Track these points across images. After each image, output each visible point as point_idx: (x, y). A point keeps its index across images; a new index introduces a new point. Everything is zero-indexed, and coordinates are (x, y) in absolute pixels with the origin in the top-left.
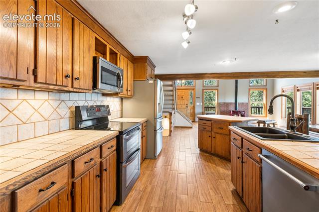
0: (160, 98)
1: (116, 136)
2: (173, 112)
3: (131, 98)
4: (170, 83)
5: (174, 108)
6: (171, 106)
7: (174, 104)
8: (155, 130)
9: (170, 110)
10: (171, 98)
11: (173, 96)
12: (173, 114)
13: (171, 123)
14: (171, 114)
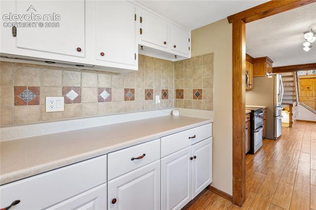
0: (279, 90)
1: (250, 113)
2: (294, 104)
3: (251, 90)
4: (290, 74)
5: (296, 100)
6: (291, 98)
7: (295, 96)
8: (275, 116)
9: (290, 102)
10: (291, 89)
11: (294, 87)
12: (294, 105)
13: (291, 115)
14: (291, 105)
